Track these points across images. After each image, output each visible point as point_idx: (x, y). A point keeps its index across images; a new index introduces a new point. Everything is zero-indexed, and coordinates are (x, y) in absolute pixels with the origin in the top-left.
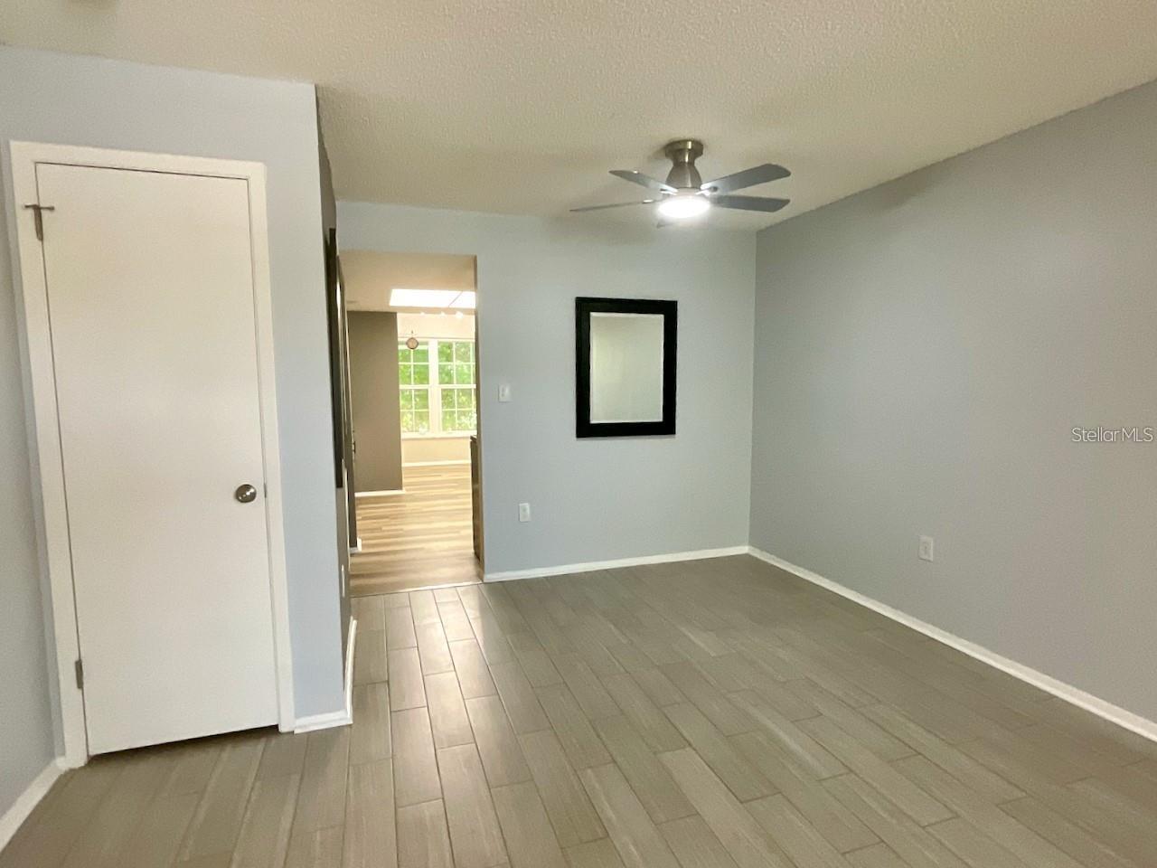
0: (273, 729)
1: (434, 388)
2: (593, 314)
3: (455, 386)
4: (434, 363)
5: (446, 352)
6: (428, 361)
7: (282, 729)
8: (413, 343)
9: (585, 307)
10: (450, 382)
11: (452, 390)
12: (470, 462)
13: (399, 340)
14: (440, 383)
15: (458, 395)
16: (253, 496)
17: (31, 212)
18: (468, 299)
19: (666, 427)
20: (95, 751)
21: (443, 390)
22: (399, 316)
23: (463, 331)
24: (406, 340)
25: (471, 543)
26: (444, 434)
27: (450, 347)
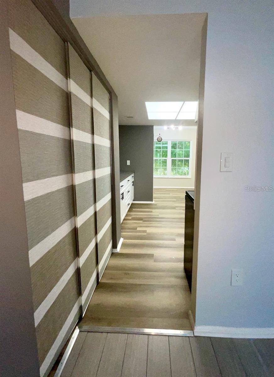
1: (169, 159)
3: (177, 158)
8: (160, 139)
10: (175, 157)
11: (176, 160)
14: (171, 157)
15: (178, 162)
21: (172, 160)
27: (176, 144)
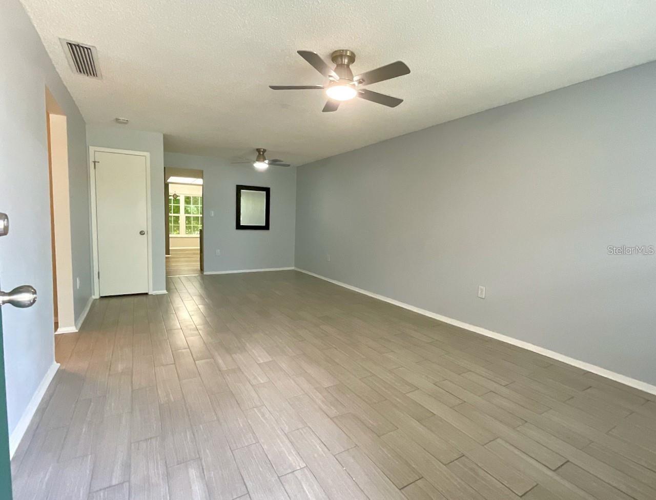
0: (146, 294)
1: (182, 216)
2: (242, 191)
3: (192, 215)
4: (182, 205)
5: (188, 200)
6: (179, 204)
7: (149, 294)
8: (175, 196)
9: (239, 188)
10: (189, 213)
11: (190, 217)
12: (199, 248)
13: (170, 194)
14: (185, 214)
15: (193, 219)
16: (144, 234)
17: (93, 163)
18: (200, 181)
19: (266, 227)
20: (102, 295)
21: (186, 217)
22: (170, 185)
23: (198, 192)
24: (172, 195)
25: (199, 263)
26: (187, 236)
27: (190, 198)
